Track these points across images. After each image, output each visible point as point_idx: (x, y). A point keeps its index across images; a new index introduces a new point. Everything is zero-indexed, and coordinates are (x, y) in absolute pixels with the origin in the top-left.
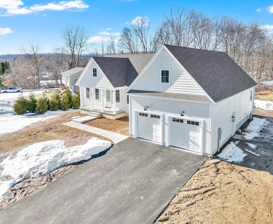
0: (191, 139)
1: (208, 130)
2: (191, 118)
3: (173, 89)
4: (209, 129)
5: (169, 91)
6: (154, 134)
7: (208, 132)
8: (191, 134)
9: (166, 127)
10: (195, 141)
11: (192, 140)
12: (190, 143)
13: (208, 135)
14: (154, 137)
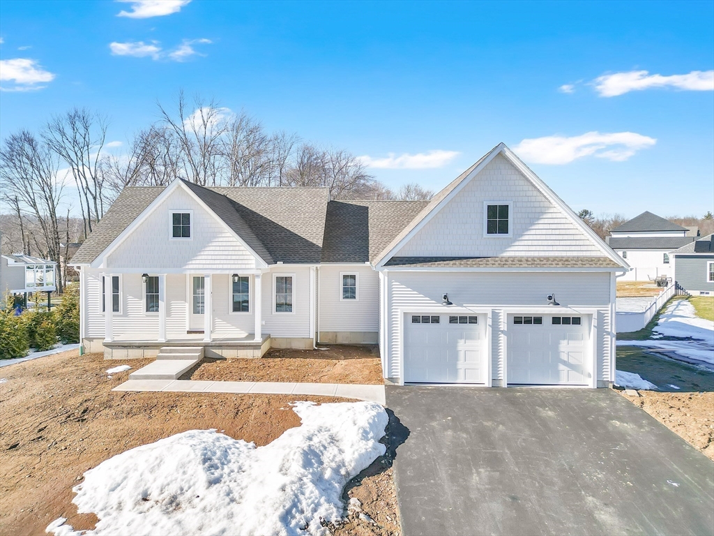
0: (564, 357)
1: (609, 330)
2: (569, 309)
3: (521, 248)
4: (609, 327)
5: (509, 253)
6: (461, 364)
7: (608, 333)
8: (564, 346)
9: (503, 339)
10: (571, 361)
11: (566, 359)
12: (561, 367)
13: (609, 339)
14: (461, 373)
